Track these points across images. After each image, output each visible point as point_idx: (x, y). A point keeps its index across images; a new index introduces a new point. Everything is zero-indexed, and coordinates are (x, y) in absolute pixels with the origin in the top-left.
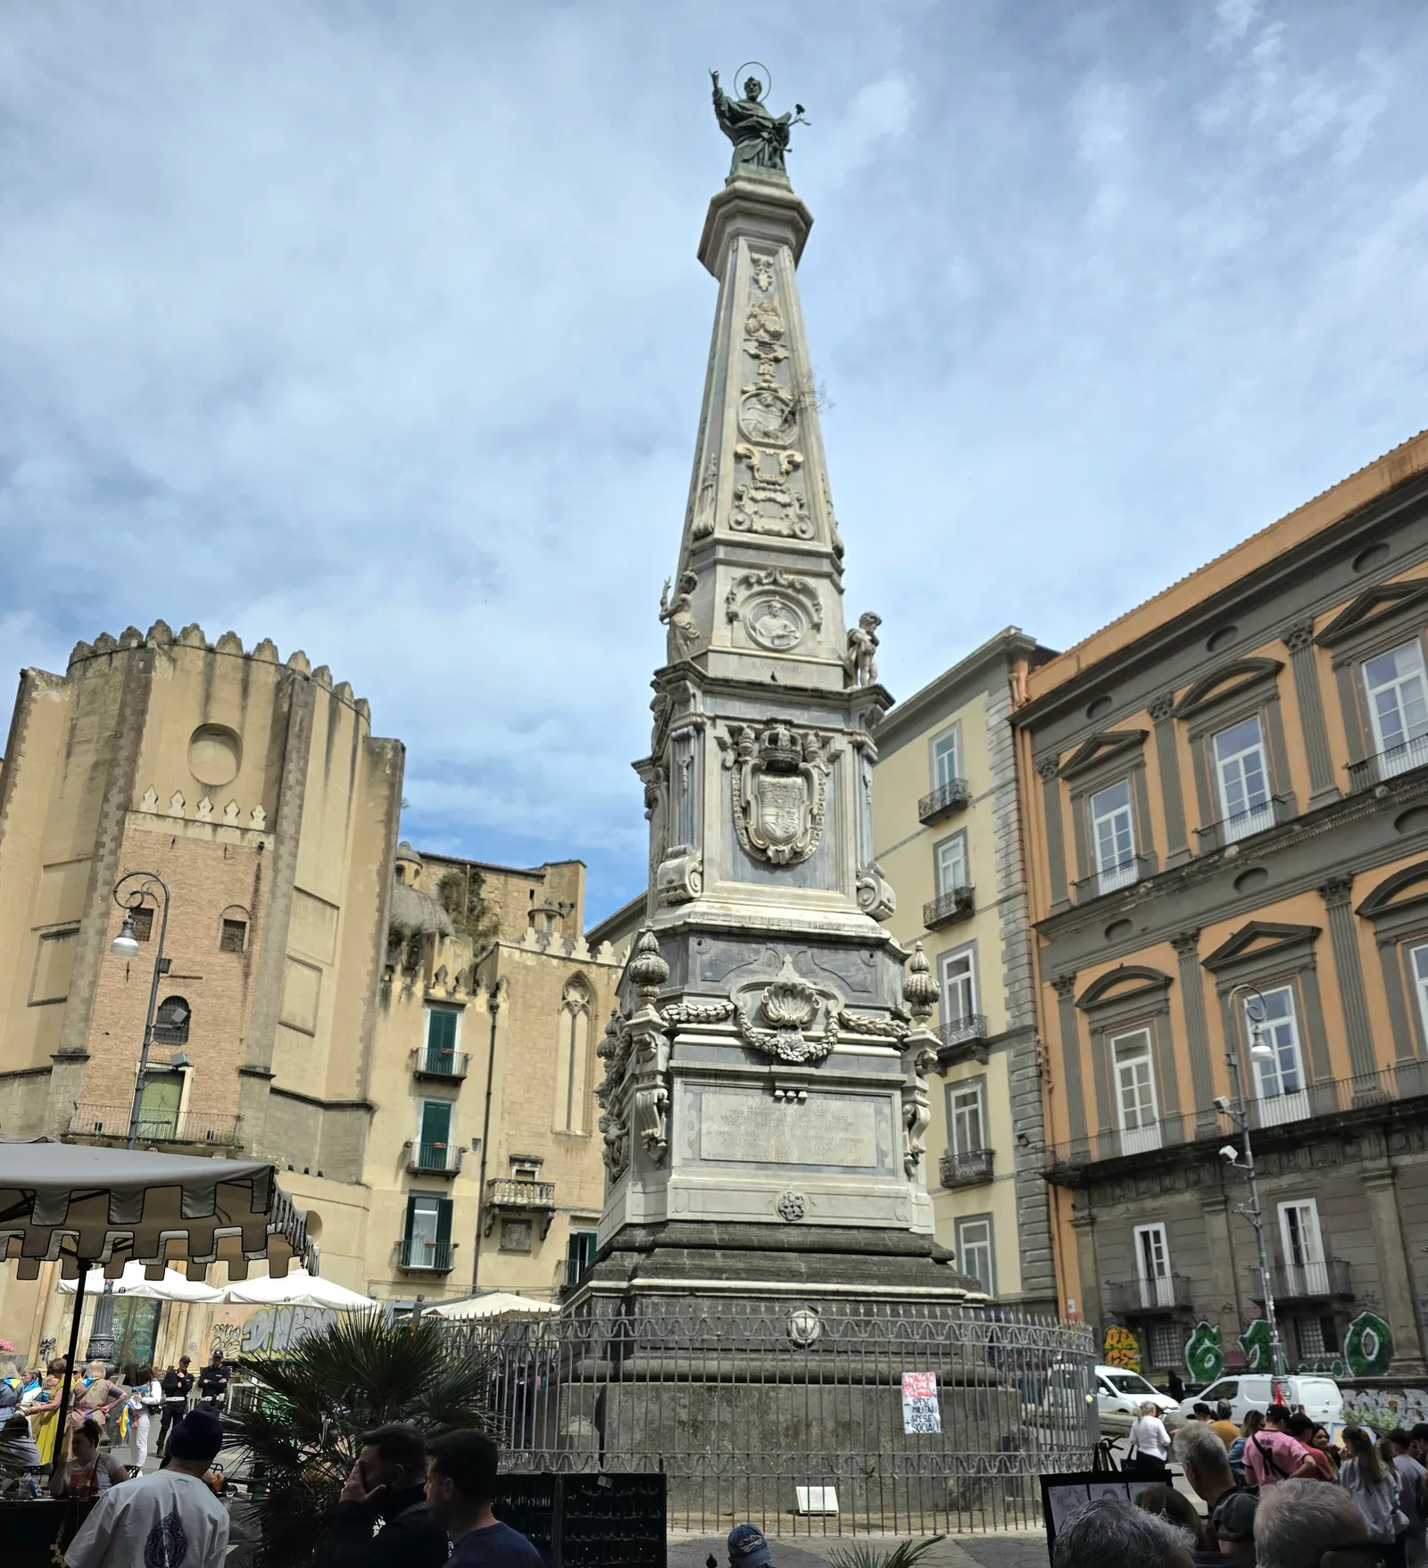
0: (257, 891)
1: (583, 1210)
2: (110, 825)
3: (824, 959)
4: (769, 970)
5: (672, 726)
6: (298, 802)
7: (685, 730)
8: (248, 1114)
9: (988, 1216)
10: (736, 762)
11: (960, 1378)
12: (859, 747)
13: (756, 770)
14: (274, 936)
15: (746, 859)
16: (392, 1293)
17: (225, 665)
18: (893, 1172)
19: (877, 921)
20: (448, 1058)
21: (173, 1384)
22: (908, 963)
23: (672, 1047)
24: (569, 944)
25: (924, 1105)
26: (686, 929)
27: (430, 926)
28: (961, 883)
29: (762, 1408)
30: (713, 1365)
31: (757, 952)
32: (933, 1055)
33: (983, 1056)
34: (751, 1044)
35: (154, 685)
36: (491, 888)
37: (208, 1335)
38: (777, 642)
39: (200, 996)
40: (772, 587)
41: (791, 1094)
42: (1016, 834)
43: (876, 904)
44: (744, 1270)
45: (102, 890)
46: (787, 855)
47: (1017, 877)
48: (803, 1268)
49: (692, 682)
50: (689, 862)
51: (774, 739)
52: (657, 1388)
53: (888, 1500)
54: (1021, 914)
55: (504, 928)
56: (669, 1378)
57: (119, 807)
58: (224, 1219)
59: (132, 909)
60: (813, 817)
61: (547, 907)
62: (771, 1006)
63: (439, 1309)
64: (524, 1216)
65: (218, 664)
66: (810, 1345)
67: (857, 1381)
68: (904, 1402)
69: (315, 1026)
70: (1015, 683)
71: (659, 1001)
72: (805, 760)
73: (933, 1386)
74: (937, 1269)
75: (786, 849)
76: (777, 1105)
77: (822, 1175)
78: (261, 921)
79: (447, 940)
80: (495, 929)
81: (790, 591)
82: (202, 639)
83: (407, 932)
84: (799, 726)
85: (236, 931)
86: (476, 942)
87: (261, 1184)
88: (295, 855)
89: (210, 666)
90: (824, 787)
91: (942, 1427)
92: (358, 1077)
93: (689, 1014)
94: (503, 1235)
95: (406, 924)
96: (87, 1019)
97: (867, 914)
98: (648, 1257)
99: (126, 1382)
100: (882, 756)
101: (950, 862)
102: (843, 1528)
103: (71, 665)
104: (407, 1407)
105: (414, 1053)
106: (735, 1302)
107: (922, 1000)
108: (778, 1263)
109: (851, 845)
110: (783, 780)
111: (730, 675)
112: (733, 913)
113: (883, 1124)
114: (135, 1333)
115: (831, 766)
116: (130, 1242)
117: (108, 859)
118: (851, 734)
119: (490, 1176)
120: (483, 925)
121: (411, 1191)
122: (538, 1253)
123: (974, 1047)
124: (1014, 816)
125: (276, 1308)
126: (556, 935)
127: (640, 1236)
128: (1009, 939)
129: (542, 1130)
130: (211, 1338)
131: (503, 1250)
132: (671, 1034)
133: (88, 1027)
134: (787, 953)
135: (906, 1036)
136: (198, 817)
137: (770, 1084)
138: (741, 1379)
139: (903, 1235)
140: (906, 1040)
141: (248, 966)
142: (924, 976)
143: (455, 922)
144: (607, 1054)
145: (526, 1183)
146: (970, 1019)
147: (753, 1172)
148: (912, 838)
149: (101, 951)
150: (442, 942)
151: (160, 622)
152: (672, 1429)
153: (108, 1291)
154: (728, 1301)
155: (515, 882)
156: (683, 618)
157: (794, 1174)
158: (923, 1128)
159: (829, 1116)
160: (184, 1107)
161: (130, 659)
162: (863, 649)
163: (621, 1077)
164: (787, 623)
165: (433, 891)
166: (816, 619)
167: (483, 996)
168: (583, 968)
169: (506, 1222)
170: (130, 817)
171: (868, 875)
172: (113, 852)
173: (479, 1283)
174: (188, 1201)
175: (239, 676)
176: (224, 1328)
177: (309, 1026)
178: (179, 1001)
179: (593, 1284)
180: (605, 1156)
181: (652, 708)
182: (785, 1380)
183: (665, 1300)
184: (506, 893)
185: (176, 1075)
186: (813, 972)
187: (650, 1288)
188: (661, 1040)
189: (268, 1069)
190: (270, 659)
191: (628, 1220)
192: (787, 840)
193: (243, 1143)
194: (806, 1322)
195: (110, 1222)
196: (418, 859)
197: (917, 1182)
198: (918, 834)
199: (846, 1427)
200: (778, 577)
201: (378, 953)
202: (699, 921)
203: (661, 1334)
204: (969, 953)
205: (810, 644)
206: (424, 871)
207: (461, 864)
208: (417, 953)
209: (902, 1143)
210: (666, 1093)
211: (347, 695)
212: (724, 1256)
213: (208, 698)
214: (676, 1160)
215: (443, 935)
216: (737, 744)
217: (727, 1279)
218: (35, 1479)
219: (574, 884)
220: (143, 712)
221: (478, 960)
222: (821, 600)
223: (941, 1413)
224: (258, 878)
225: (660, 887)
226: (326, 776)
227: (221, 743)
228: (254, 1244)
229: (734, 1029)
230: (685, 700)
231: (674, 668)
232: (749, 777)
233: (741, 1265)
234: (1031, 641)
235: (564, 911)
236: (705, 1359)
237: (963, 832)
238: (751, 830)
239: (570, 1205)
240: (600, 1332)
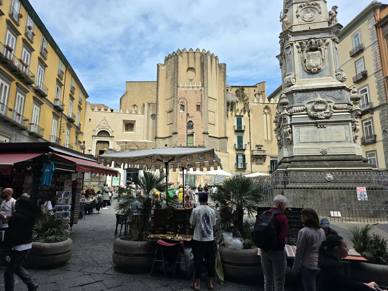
0: (201, 98)
1: (273, 155)
2: (175, 90)
3: (328, 94)
4: (314, 98)
5: (285, 45)
6: (207, 80)
7: (288, 46)
8: (205, 141)
9: (375, 150)
10: (301, 50)
11: (372, 188)
12: (334, 40)
13: (307, 51)
14: (206, 107)
15: (306, 73)
16: (235, 173)
17: (191, 55)
18: (350, 142)
19: (342, 82)
20: (241, 127)
21: (200, 189)
22: (351, 91)
23: (291, 118)
24: (264, 100)
25: (358, 125)
26: (292, 91)
27: (235, 101)
28: (363, 70)
29: (320, 195)
30: (308, 186)
31: (311, 94)
32: (360, 113)
33: (372, 112)
34: (311, 116)
35: (179, 62)
36: (246, 91)
37: (204, 181)
38: (310, 19)
39: (194, 120)
40: (307, 6)
41: (322, 126)
42: (379, 55)
43: (342, 78)
44: (313, 166)
45: (176, 103)
46: (317, 70)
47: (380, 66)
48: (328, 164)
49: (289, 34)
50: (292, 76)
51: (311, 43)
52: (295, 191)
53: (354, 215)
54: (381, 75)
55: (249, 99)
56: (297, 188)
57: (176, 87)
58: (206, 160)
59: (181, 105)
60: (323, 60)
61: (258, 93)
62: (315, 106)
63: (245, 175)
64: (260, 157)
65: (189, 55)
66: (331, 181)
67: (345, 189)
68: (357, 193)
69: (215, 123)
70: (376, 16)
71: (287, 109)
72: (319, 46)
73: (365, 190)
74: (364, 163)
75: (316, 69)
76: (318, 129)
77: (331, 144)
78: (203, 104)
79: (238, 103)
80: (248, 99)
81: (312, 6)
82: (186, 51)
83: (230, 102)
84: (317, 38)
85: (199, 107)
86: (244, 102)
87: (211, 153)
88: (208, 91)
89: (188, 56)
90: (325, 52)
91: (368, 199)
92: (224, 132)
93: (295, 111)
94: (256, 161)
95: (230, 101)
96: (176, 126)
97: (339, 81)
98: (290, 164)
99: (192, 189)
100: (340, 41)
101: (359, 65)
102: (343, 220)
103: (165, 61)
104: (246, 194)
105: (234, 126)
106: (311, 172)
107: (356, 100)
108: (321, 164)
109: (333, 65)
110: (314, 52)
111: (298, 30)
112: (304, 86)
113: (347, 131)
114: (192, 181)
115: (327, 47)
116: (190, 164)
117: (176, 97)
118: (332, 37)
119: (252, 149)
120: (245, 99)
121: (237, 153)
122: (264, 164)
123: (369, 111)
124: (378, 50)
125: (215, 176)
126: (261, 98)
127: (288, 160)
128: (378, 82)
129: (262, 140)
130: (204, 182)
131: (256, 164)
132: (291, 116)
133: (177, 128)
134: (318, 94)
135: (352, 109)
136: (190, 86)
137: (316, 124)
138: (315, 189)
139: (354, 156)
140: (352, 110)
141: (202, 113)
142: (356, 94)
143: (239, 99)
144: (276, 122)
145: (260, 151)
146: (368, 104)
147: (313, 144)
148: (348, 61)
149: (177, 114)
150: (237, 104)
151: (178, 49)
152: (300, 199)
153: (187, 173)
154: (310, 172)
155: (251, 88)
156: (285, 20)
157: (324, 144)
158: (358, 130)
159: (332, 130)
160: (194, 141)
161: (174, 58)
162: (333, 15)
163: (280, 127)
164: (312, 14)
165: (234, 93)
166: (320, 11)
167: (247, 113)
168: (267, 105)
169: (256, 158)
170: (178, 88)
171: (338, 71)
172: (177, 95)
173: (252, 170)
174: (200, 156)
175: (193, 57)
176: (206, 180)
177: (214, 123)
178: (191, 121)
179: (278, 170)
180: (278, 143)
181: (280, 43)
182: (326, 189)
183: (295, 173)
184: (249, 91)
185: (192, 135)
186: (325, 97)
187: (291, 170)
188: (288, 117)
189: (208, 132)
190: (198, 52)
191: (284, 156)
192: (316, 67)
193: (205, 146)
194: (329, 176)
195: (187, 161)
196: (231, 87)
197: (357, 144)
198: (350, 60)
199: (342, 199)
200: (309, 3)
201: (225, 108)
202: (295, 89)
203: (295, 180)
204: (367, 87)
205: (319, 17)
206: (232, 90)
207: (239, 87)
208: (232, 107)
209: (352, 135)
210: (291, 129)
211: (213, 56)
212: (308, 163)
213: (188, 62)
214: (294, 143)
215: (237, 102)
216: (301, 46)
217: (309, 168)
218: (181, 205)
219: (264, 87)
220: (178, 68)
221: (245, 106)
222: (321, 6)
223: (368, 196)
224: (201, 96)
225: (285, 83)
226: (211, 73)
227: (192, 71)
228: (211, 164)
229: (306, 113)
230: (288, 39)
231: (285, 32)
232: (305, 53)
233: (312, 165)
234: (380, 3)
235: (262, 93)
236: (306, 185)
237: (363, 57)
238: (307, 66)
239: (269, 154)
240: (281, 179)
